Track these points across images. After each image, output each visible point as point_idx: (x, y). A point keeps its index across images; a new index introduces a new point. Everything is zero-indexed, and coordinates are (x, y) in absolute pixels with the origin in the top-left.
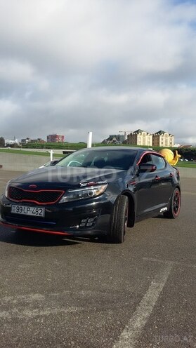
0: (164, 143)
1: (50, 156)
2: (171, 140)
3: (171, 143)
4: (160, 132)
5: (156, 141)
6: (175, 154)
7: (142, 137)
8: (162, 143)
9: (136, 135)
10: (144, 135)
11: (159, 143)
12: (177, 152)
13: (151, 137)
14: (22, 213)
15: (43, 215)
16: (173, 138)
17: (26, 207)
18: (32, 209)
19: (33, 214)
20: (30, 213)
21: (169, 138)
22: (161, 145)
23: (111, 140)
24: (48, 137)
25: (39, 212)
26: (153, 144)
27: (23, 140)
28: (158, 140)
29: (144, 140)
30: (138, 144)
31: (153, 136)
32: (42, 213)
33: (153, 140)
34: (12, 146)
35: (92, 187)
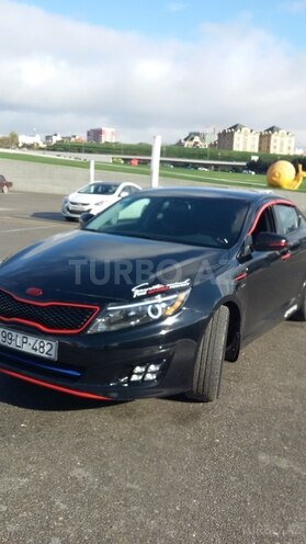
0: (278, 148)
1: (89, 168)
2: (290, 141)
3: (289, 148)
4: (272, 129)
5: (264, 144)
6: (297, 171)
7: (242, 136)
8: (275, 147)
9: (232, 134)
10: (246, 134)
11: (268, 147)
12: (300, 166)
13: (257, 137)
14: (13, 346)
15: (54, 355)
16: (293, 139)
17: (20, 336)
18: (31, 340)
19: (33, 352)
20: (26, 349)
21: (286, 138)
22: (272, 151)
23: (192, 139)
24: (89, 134)
25: (47, 348)
26: (260, 148)
27: (48, 138)
28: (269, 142)
29: (245, 143)
30: (235, 148)
31: (261, 136)
32: (52, 352)
33: (260, 142)
34: (30, 147)
35: (159, 298)
